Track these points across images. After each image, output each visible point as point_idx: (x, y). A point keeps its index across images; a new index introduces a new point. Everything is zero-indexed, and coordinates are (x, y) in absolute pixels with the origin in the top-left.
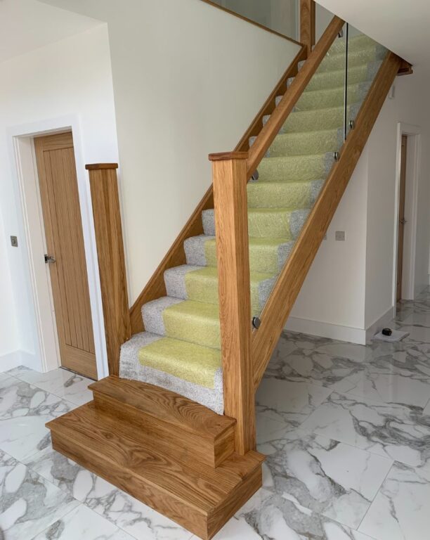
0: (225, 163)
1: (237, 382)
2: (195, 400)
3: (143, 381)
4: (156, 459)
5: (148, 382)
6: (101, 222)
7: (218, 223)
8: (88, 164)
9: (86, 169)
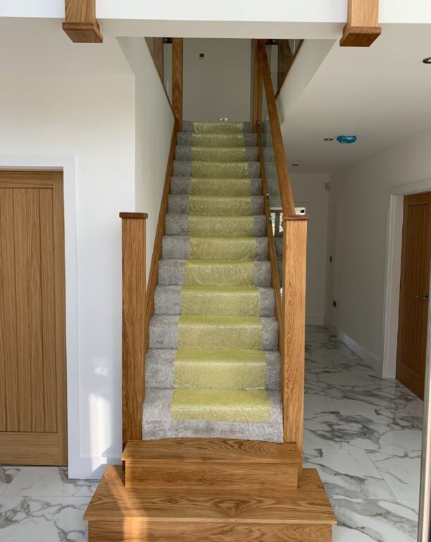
0: (300, 223)
1: (299, 408)
2: (246, 439)
3: (174, 436)
4: (244, 502)
5: (180, 436)
6: (134, 272)
7: (289, 271)
8: (122, 211)
9: (120, 216)
